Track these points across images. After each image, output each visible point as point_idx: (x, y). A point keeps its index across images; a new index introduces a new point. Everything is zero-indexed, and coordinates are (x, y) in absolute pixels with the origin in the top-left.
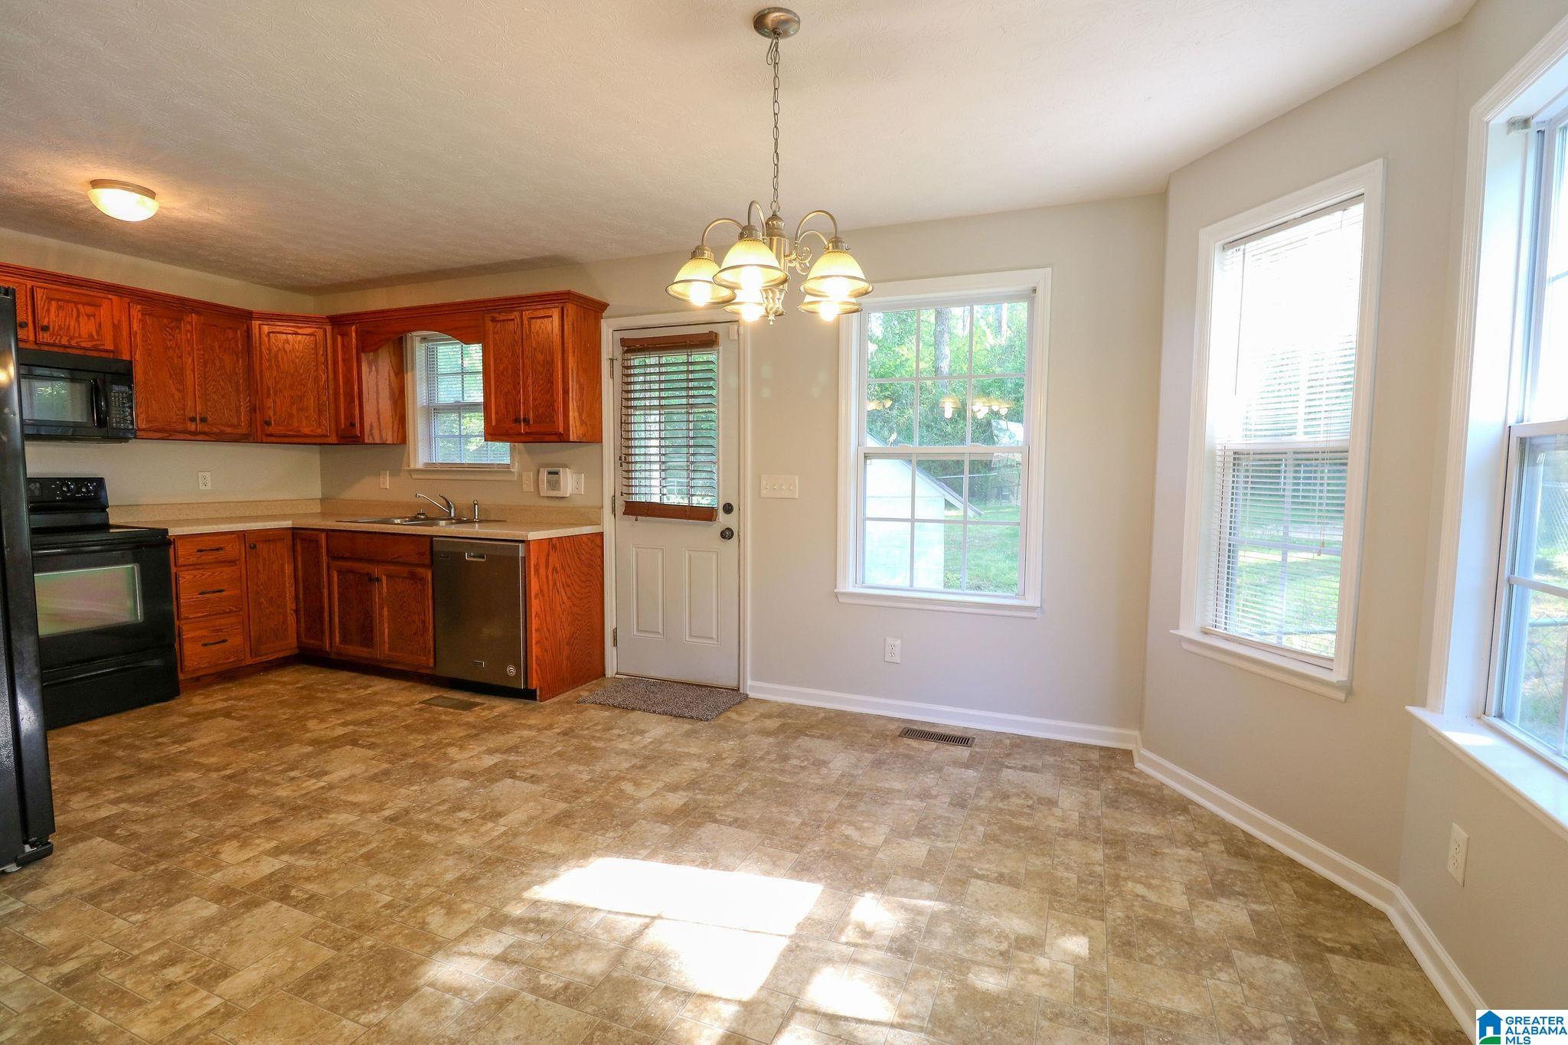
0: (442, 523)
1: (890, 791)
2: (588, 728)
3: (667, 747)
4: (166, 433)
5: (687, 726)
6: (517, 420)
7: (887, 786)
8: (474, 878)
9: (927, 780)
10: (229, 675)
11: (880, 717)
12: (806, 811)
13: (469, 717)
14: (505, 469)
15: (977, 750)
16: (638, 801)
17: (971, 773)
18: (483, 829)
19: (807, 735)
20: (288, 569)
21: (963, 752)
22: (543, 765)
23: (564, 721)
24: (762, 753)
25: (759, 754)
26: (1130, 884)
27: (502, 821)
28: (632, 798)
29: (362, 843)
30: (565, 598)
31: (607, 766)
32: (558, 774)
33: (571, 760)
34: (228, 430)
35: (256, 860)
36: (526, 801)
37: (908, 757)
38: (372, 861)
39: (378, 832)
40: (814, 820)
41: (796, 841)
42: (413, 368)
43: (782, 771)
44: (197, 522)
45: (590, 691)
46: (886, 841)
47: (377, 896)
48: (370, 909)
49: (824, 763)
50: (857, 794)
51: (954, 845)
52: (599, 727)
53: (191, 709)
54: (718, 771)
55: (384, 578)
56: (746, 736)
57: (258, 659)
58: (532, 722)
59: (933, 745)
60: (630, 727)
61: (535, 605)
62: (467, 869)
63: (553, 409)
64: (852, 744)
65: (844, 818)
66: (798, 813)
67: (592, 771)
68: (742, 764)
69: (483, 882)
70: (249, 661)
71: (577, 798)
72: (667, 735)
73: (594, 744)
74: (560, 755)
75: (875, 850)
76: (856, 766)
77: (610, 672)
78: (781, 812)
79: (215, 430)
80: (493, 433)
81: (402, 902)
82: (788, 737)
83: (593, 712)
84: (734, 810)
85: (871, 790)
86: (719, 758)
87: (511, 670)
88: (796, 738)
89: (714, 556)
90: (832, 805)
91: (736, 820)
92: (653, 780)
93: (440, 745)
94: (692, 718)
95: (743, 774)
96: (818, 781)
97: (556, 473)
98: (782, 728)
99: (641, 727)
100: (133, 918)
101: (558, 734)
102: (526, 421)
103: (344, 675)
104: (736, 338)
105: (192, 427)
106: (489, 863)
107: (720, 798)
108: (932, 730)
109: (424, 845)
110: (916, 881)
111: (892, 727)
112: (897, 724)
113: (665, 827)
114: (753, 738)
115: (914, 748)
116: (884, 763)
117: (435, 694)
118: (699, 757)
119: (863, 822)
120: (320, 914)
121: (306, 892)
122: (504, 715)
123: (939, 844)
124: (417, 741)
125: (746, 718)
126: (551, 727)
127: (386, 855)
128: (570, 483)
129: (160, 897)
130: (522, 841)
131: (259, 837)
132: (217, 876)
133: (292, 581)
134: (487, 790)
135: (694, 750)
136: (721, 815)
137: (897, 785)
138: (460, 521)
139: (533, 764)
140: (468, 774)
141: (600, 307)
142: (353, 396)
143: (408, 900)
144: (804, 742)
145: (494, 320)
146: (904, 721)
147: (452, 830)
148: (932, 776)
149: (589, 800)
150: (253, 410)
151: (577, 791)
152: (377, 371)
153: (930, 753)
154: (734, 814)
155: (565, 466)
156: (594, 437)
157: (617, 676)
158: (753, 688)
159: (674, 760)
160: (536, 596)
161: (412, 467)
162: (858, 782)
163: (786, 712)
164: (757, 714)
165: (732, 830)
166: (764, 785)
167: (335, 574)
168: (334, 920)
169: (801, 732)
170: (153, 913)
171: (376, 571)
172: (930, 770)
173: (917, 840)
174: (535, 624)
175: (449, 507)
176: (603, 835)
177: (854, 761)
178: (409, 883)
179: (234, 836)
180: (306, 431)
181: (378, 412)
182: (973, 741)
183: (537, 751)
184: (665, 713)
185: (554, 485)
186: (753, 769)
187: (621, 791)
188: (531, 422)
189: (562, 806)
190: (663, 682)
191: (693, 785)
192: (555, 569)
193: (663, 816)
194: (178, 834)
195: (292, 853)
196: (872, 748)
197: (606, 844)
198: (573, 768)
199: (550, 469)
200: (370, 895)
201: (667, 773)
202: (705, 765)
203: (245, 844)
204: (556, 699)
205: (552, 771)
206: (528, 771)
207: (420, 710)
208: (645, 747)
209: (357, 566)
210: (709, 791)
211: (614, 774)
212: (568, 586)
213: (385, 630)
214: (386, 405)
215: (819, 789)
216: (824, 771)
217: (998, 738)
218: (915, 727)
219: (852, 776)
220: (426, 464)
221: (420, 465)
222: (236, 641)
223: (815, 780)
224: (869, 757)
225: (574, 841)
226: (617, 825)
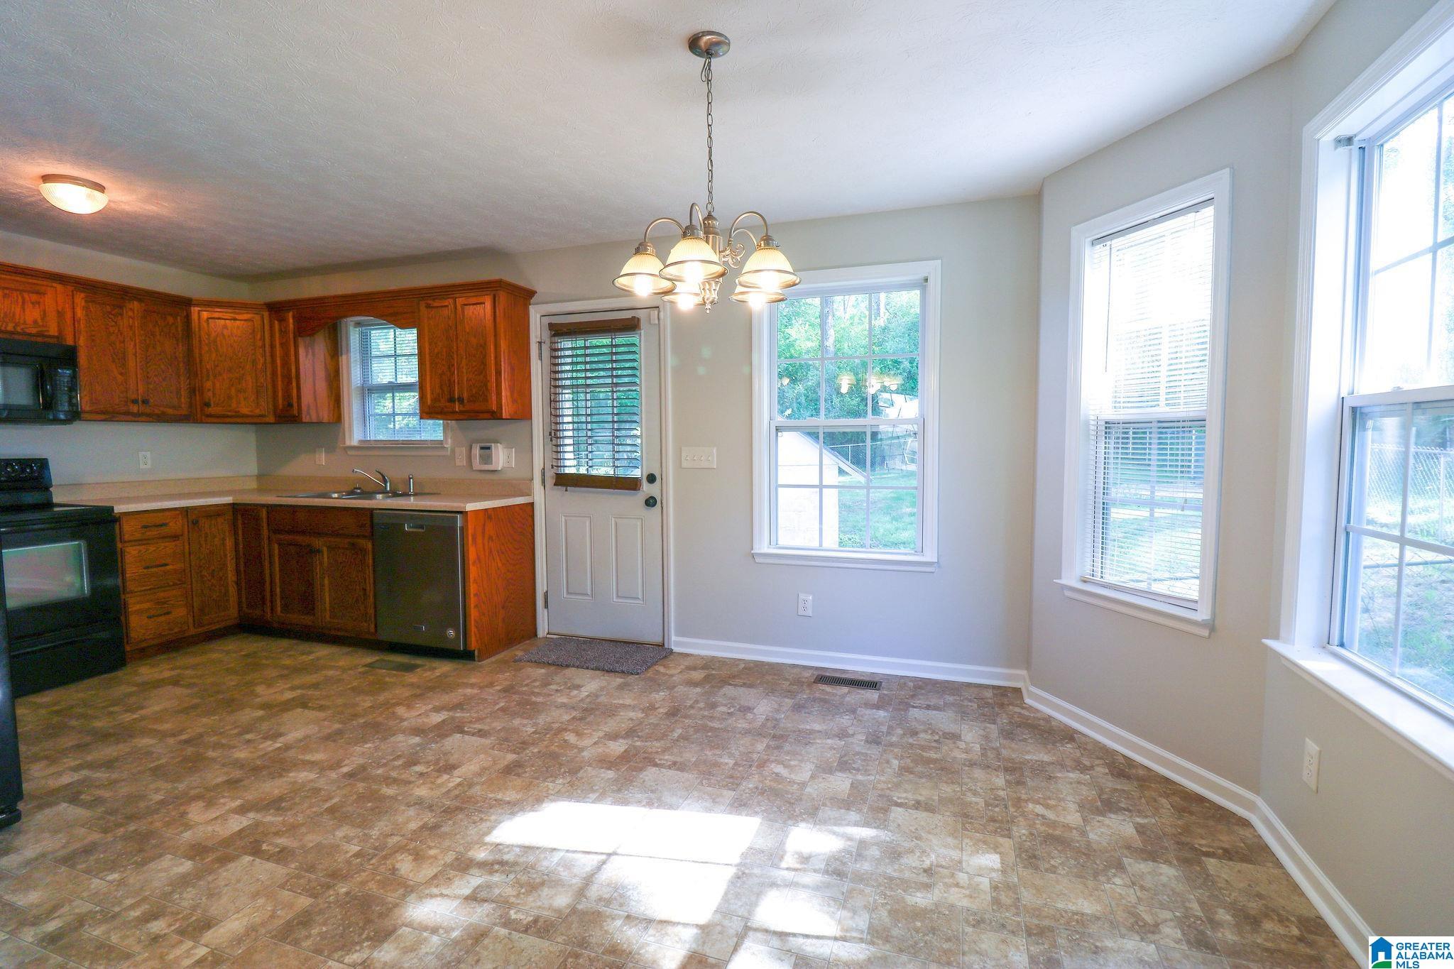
0: (380, 496)
1: (812, 732)
2: (527, 685)
3: (603, 699)
4: (110, 414)
5: (619, 680)
6: (451, 400)
7: (808, 727)
8: (436, 827)
9: (844, 721)
10: (171, 645)
11: (794, 666)
12: (737, 753)
13: (411, 678)
14: (438, 445)
15: (886, 692)
16: (581, 750)
17: (882, 713)
18: (439, 781)
19: (730, 685)
20: (229, 543)
21: (873, 695)
22: (488, 720)
23: (504, 678)
24: (691, 702)
25: (689, 703)
26: (1031, 806)
27: (456, 772)
28: (576, 747)
29: (325, 798)
30: (500, 565)
31: (549, 719)
32: (504, 727)
33: (514, 715)
34: (170, 411)
35: (223, 818)
36: (477, 753)
37: (825, 701)
38: (337, 815)
39: (339, 787)
40: (746, 761)
41: (731, 780)
42: (348, 351)
43: (712, 718)
44: (137, 499)
45: (524, 650)
46: (813, 777)
47: (346, 847)
48: (340, 858)
49: (749, 709)
50: (781, 737)
51: (873, 778)
52: (537, 684)
53: (139, 679)
54: (653, 720)
55: (325, 549)
56: (675, 687)
57: (200, 630)
58: (473, 680)
59: (845, 689)
60: (566, 683)
61: (473, 572)
62: (429, 818)
63: (487, 389)
64: (773, 691)
65: (773, 758)
66: (731, 755)
67: (535, 724)
68: (673, 713)
69: (445, 829)
70: (192, 631)
71: (525, 749)
72: (602, 689)
73: (534, 699)
74: (503, 710)
75: (803, 785)
76: (778, 711)
77: (542, 632)
78: (715, 755)
79: (156, 411)
80: (428, 411)
81: (371, 851)
82: (713, 687)
83: (530, 670)
84: (672, 754)
85: (795, 731)
86: (652, 708)
87: (451, 633)
88: (721, 687)
89: (639, 523)
90: (760, 747)
91: (675, 763)
92: (594, 731)
93: (388, 705)
94: (623, 672)
95: (676, 721)
96: (745, 726)
97: (489, 448)
98: (707, 679)
99: (577, 681)
100: (110, 878)
101: (500, 691)
102: (461, 400)
103: (285, 643)
104: (657, 322)
105: (135, 409)
106: (449, 812)
107: (658, 744)
108: (843, 676)
109: (384, 798)
110: (843, 811)
111: (807, 674)
112: (811, 672)
113: (610, 772)
114: (681, 689)
115: (828, 693)
116: (803, 707)
117: (377, 658)
118: (633, 708)
119: (789, 760)
120: (293, 866)
121: (277, 846)
122: (445, 675)
123: (860, 777)
124: (366, 702)
125: (674, 671)
126: (491, 685)
127: (349, 809)
128: (502, 457)
129: (136, 855)
130: (477, 790)
131: (223, 797)
132: (187, 835)
133: (234, 553)
134: (438, 745)
135: (628, 702)
136: (660, 760)
137: (817, 727)
138: (395, 494)
139: (479, 720)
140: (417, 731)
141: (527, 295)
142: (290, 377)
143: (376, 849)
144: (729, 690)
145: (428, 306)
146: (817, 668)
147: (410, 783)
148: (848, 717)
149: (536, 750)
150: (192, 391)
151: (524, 743)
152: (314, 355)
153: (843, 696)
154: (672, 758)
155: (496, 442)
156: (525, 414)
157: (548, 636)
158: (677, 643)
159: (611, 711)
160: (474, 563)
161: (348, 443)
162: (782, 725)
163: (708, 664)
164: (682, 667)
165: (671, 773)
166: (697, 731)
167: (276, 546)
168: (307, 871)
169: (725, 682)
170: (128, 872)
171: (318, 543)
172: (844, 712)
173: (840, 774)
174: (473, 588)
175: (385, 482)
176: (553, 782)
177: (776, 706)
178: (375, 833)
179: (198, 797)
180: (245, 411)
181: (315, 392)
182: (880, 685)
183: (481, 707)
184: (597, 669)
185: (487, 459)
186: (686, 717)
187: (565, 741)
188: (465, 401)
189: (511, 757)
190: (592, 641)
191: (630, 733)
192: (490, 538)
193: (606, 762)
194: (142, 797)
195: (258, 811)
196: (790, 694)
197: (557, 790)
198: (517, 722)
199: (483, 445)
200: (338, 846)
201: (606, 723)
202: (640, 715)
203: (210, 804)
204: (493, 659)
205: (498, 725)
206: (476, 726)
207: (364, 673)
208: (582, 700)
209: (300, 539)
210: (648, 738)
211: (556, 726)
212: (503, 553)
213: (326, 597)
214: (322, 385)
215: (747, 732)
216: (750, 716)
217: (902, 681)
218: (828, 674)
219: (776, 720)
220: (361, 441)
221: (355, 443)
222: (180, 613)
223: (742, 724)
224: (789, 702)
225: (527, 787)
226: (565, 772)
